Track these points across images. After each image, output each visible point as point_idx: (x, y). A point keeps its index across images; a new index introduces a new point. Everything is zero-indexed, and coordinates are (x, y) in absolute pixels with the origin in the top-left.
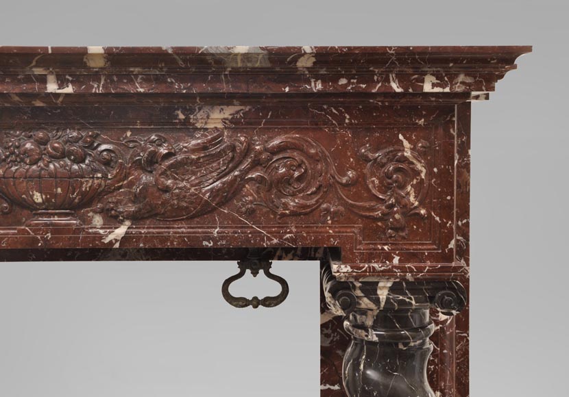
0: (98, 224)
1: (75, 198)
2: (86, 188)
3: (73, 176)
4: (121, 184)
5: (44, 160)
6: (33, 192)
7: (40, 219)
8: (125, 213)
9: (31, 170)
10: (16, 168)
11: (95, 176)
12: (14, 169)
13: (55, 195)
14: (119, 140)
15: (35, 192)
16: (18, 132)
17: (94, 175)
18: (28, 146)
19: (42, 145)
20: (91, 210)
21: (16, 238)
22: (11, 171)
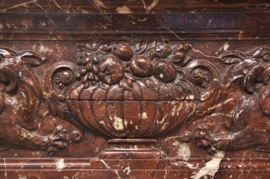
0: (184, 155)
1: (162, 125)
2: (176, 112)
3: (161, 97)
4: (214, 107)
5: (127, 79)
6: (113, 117)
7: (117, 149)
8: (219, 143)
9: (111, 90)
10: (94, 88)
11: (187, 98)
12: (91, 89)
13: (140, 121)
14: (213, 54)
15: (115, 118)
16: (94, 45)
17: (185, 97)
18: (109, 61)
19: (124, 60)
20: (176, 139)
21: (90, 172)
22: (89, 92)
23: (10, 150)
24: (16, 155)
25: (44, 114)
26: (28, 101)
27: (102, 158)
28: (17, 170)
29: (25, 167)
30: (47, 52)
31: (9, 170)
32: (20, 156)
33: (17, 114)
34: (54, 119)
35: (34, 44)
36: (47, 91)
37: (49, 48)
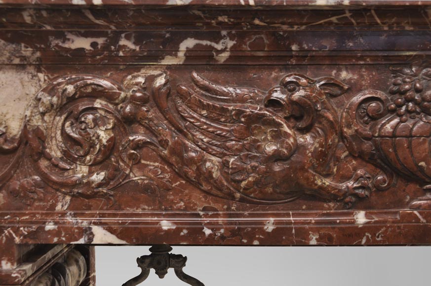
21: (399, 227)
22: (407, 127)
23: (297, 201)
24: (304, 207)
25: (343, 156)
26: (326, 140)
27: (416, 209)
28: (307, 226)
29: (317, 223)
30: (351, 79)
31: (297, 226)
32: (308, 208)
33: (312, 156)
34: (354, 162)
35: (334, 69)
36: (349, 126)
37: (354, 74)
